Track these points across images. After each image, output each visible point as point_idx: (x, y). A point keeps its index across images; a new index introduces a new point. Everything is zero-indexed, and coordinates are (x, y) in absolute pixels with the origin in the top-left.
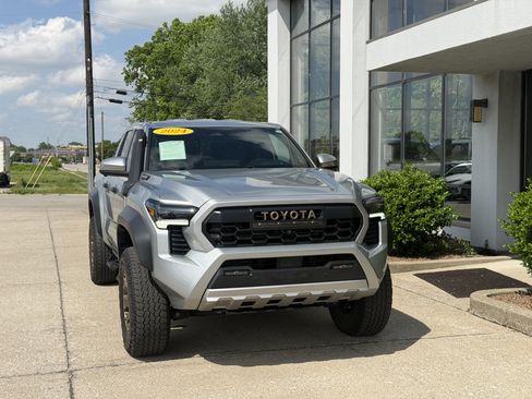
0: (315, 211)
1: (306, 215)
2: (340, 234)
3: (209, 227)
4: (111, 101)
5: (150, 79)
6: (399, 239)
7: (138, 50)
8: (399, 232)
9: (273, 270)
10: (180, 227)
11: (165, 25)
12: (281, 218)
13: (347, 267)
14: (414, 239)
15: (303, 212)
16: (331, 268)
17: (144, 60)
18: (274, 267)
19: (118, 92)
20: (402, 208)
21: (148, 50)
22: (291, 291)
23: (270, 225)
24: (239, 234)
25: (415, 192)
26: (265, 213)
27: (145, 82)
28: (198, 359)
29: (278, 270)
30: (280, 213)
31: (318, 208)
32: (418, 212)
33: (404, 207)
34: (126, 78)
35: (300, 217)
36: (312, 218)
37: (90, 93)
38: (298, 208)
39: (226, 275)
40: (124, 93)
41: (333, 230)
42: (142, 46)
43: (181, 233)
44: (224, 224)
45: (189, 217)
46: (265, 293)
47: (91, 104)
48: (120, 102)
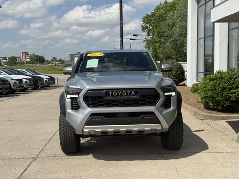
0: (135, 92)
1: (130, 93)
2: (148, 102)
3: (86, 98)
4: (131, 39)
5: (153, 28)
6: (222, 104)
7: (148, 16)
8: (223, 100)
9: (115, 118)
10: (76, 98)
11: (161, 4)
12: (118, 94)
13: (151, 118)
14: (230, 104)
15: (129, 92)
16: (142, 118)
17: (151, 20)
18: (115, 117)
19: (134, 35)
20: (224, 89)
21: (153, 15)
22: (123, 128)
23: (113, 98)
24: (99, 102)
25: (232, 81)
26: (111, 92)
27: (151, 30)
28: (91, 156)
29: (117, 118)
30: (117, 93)
31: (137, 91)
32: (232, 91)
33: (225, 88)
34: (143, 29)
35: (127, 94)
36: (133, 95)
37: (122, 36)
38: (127, 90)
39: (93, 119)
40: (136, 36)
41: (145, 100)
42: (150, 14)
43: (76, 101)
44: (92, 97)
45: (78, 94)
46: (111, 128)
47: (122, 41)
48: (134, 40)
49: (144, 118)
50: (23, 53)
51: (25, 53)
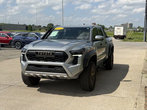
2: (60, 60)
13: (60, 70)
23: (40, 56)
24: (33, 57)
31: (53, 52)
36: (51, 55)
39: (29, 68)
45: (25, 52)
49: (57, 69)
50: (92, 24)
51: (94, 23)
